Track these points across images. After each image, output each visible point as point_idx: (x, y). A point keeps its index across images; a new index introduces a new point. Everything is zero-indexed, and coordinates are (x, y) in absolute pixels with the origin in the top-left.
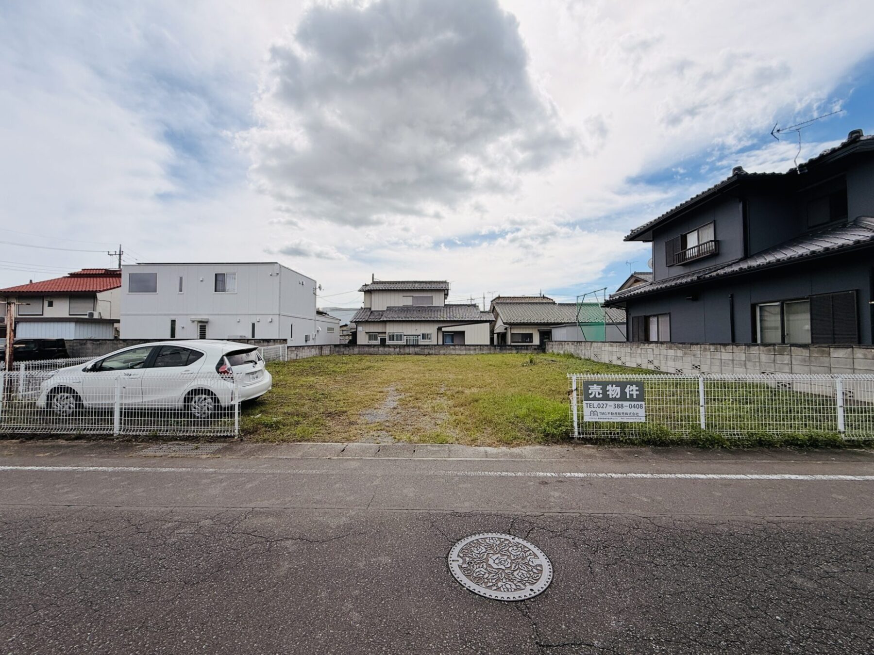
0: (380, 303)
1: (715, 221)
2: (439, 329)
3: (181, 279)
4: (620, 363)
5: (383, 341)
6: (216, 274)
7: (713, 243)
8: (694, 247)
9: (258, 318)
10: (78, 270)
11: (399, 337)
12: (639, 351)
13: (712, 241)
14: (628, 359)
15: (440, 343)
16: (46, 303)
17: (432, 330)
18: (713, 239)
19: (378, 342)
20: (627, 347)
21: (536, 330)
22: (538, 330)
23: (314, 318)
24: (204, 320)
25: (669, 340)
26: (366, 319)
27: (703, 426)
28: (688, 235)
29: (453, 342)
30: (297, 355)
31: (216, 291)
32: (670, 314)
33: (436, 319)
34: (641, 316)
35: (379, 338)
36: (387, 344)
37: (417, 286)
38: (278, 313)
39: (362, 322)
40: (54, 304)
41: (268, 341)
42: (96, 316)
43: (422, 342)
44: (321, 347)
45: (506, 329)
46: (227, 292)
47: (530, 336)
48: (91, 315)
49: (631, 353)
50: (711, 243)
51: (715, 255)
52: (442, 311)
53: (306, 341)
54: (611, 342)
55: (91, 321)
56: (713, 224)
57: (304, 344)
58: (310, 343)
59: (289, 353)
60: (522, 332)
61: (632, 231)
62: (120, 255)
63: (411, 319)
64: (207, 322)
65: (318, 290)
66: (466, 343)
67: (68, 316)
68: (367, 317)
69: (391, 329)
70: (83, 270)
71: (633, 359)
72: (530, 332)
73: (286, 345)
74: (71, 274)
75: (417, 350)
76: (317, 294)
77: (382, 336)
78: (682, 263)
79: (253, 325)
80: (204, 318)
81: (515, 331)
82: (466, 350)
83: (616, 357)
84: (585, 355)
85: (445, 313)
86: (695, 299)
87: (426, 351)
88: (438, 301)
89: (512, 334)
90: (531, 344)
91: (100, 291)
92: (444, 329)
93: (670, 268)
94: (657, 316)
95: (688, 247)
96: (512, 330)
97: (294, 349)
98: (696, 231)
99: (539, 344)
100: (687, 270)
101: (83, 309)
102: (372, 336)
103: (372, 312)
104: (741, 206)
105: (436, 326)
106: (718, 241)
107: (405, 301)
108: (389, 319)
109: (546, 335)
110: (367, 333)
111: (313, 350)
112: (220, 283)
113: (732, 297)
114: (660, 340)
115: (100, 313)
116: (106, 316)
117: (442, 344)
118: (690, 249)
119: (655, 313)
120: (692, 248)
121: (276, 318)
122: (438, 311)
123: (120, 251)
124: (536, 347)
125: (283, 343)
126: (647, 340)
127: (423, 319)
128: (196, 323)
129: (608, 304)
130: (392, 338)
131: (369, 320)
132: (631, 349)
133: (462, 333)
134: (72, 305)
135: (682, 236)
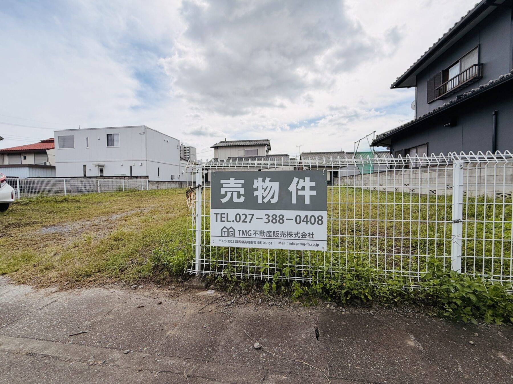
0: (224, 155)
1: (480, 45)
3: (87, 138)
4: (381, 189)
6: (107, 135)
7: (477, 67)
8: (456, 77)
9: (133, 163)
10: (47, 139)
12: (397, 177)
13: (475, 65)
14: (388, 185)
16: (23, 158)
18: (477, 63)
20: (389, 175)
23: (178, 165)
27: (456, 266)
28: (449, 70)
30: (158, 187)
31: (108, 146)
32: (428, 144)
34: (402, 150)
37: (248, 143)
38: (145, 159)
40: (27, 158)
42: (48, 164)
44: (181, 183)
46: (114, 146)
48: (45, 163)
49: (390, 180)
50: (474, 68)
51: (477, 79)
52: (264, 159)
53: (172, 179)
56: (477, 50)
57: (170, 180)
58: (174, 180)
59: (150, 185)
61: (397, 78)
64: (103, 166)
70: (50, 138)
71: (392, 185)
73: (147, 180)
74: (41, 141)
78: (442, 96)
79: (131, 167)
80: (101, 163)
83: (379, 184)
84: (357, 185)
86: (454, 124)
91: (48, 149)
93: (430, 105)
94: (416, 147)
95: (450, 79)
97: (155, 183)
98: (459, 63)
101: (41, 160)
106: (482, 64)
107: (240, 153)
109: (335, 174)
111: (175, 184)
112: (110, 140)
113: (496, 114)
115: (50, 162)
116: (52, 164)
118: (451, 80)
119: (414, 146)
120: (453, 79)
121: (144, 163)
128: (97, 166)
129: (376, 143)
134: (36, 158)
135: (443, 71)
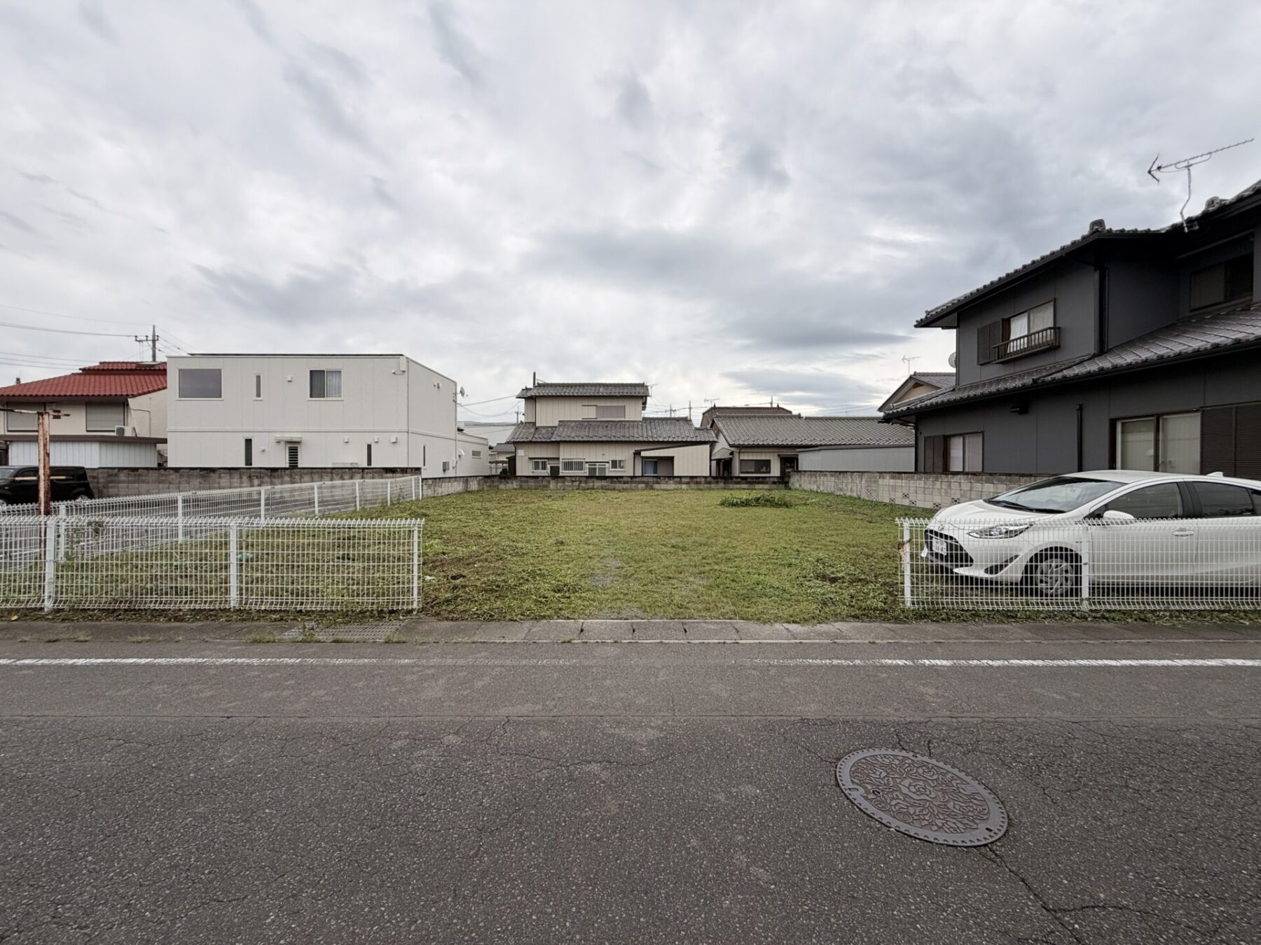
0: (549, 415)
1: (1055, 299)
2: (637, 453)
3: (258, 378)
4: (906, 502)
5: (555, 471)
6: (311, 371)
7: (1052, 331)
8: (1023, 337)
9: (376, 437)
10: (94, 363)
11: (580, 465)
12: (938, 485)
13: (1050, 328)
14: (920, 496)
15: (639, 473)
16: (50, 414)
17: (625, 454)
18: (1052, 326)
19: (547, 472)
20: (920, 479)
21: (776, 454)
22: (779, 455)
23: (453, 437)
24: (295, 440)
25: (981, 470)
26: (530, 439)
28: (1011, 319)
29: (654, 473)
30: (435, 492)
31: (312, 396)
32: (983, 432)
33: (631, 439)
34: (939, 436)
35: (548, 466)
36: (561, 474)
37: (602, 391)
38: (405, 428)
39: (524, 442)
40: (63, 415)
41: (392, 471)
42: (128, 433)
43: (610, 472)
44: (466, 479)
45: (732, 453)
46: (329, 399)
47: (767, 464)
48: (121, 431)
49: (924, 488)
50: (1049, 331)
51: (1053, 348)
52: (640, 427)
53: (444, 470)
54: (894, 473)
55: (120, 440)
56: (1052, 303)
57: (441, 475)
58: (450, 473)
59: (425, 487)
60: (755, 458)
61: (928, 313)
62: (154, 341)
63: (596, 439)
64: (299, 443)
65: (459, 396)
66: (676, 474)
67: (84, 433)
68: (531, 435)
69: (566, 454)
70: (101, 363)
71: (928, 497)
72: (767, 458)
73: (420, 477)
74: (84, 370)
75: (604, 483)
76: (458, 402)
77: (554, 464)
78: (1003, 360)
79: (369, 447)
80: (295, 436)
81: (745, 457)
82: (676, 483)
83: (901, 494)
84: (852, 490)
85: (645, 430)
86: (1024, 410)
87: (618, 486)
88: (632, 412)
89: (741, 461)
90: (767, 475)
91: (134, 396)
92: (643, 454)
93: (983, 367)
94: (963, 435)
95: (1012, 338)
96: (742, 454)
97: (430, 482)
98: (1026, 314)
99: (779, 475)
100: (1009, 370)
101: (107, 422)
102: (538, 463)
103: (537, 429)
104: (1097, 276)
105: (632, 449)
106: (1059, 328)
107: (584, 412)
108: (563, 439)
109: (789, 463)
110: (531, 459)
111: (455, 483)
112: (319, 383)
113: (1081, 409)
114: (967, 470)
115: (134, 429)
116: (143, 433)
117: (640, 475)
118: (1015, 340)
119: (960, 432)
120: (1019, 339)
121: (403, 438)
122: (633, 427)
123: (154, 336)
124: (776, 480)
125: (415, 474)
126: (946, 470)
127: (613, 439)
128: (283, 443)
129: (888, 419)
130: (569, 465)
131: (534, 440)
132: (925, 483)
133: (670, 460)
134: (91, 416)
135: (1003, 320)
